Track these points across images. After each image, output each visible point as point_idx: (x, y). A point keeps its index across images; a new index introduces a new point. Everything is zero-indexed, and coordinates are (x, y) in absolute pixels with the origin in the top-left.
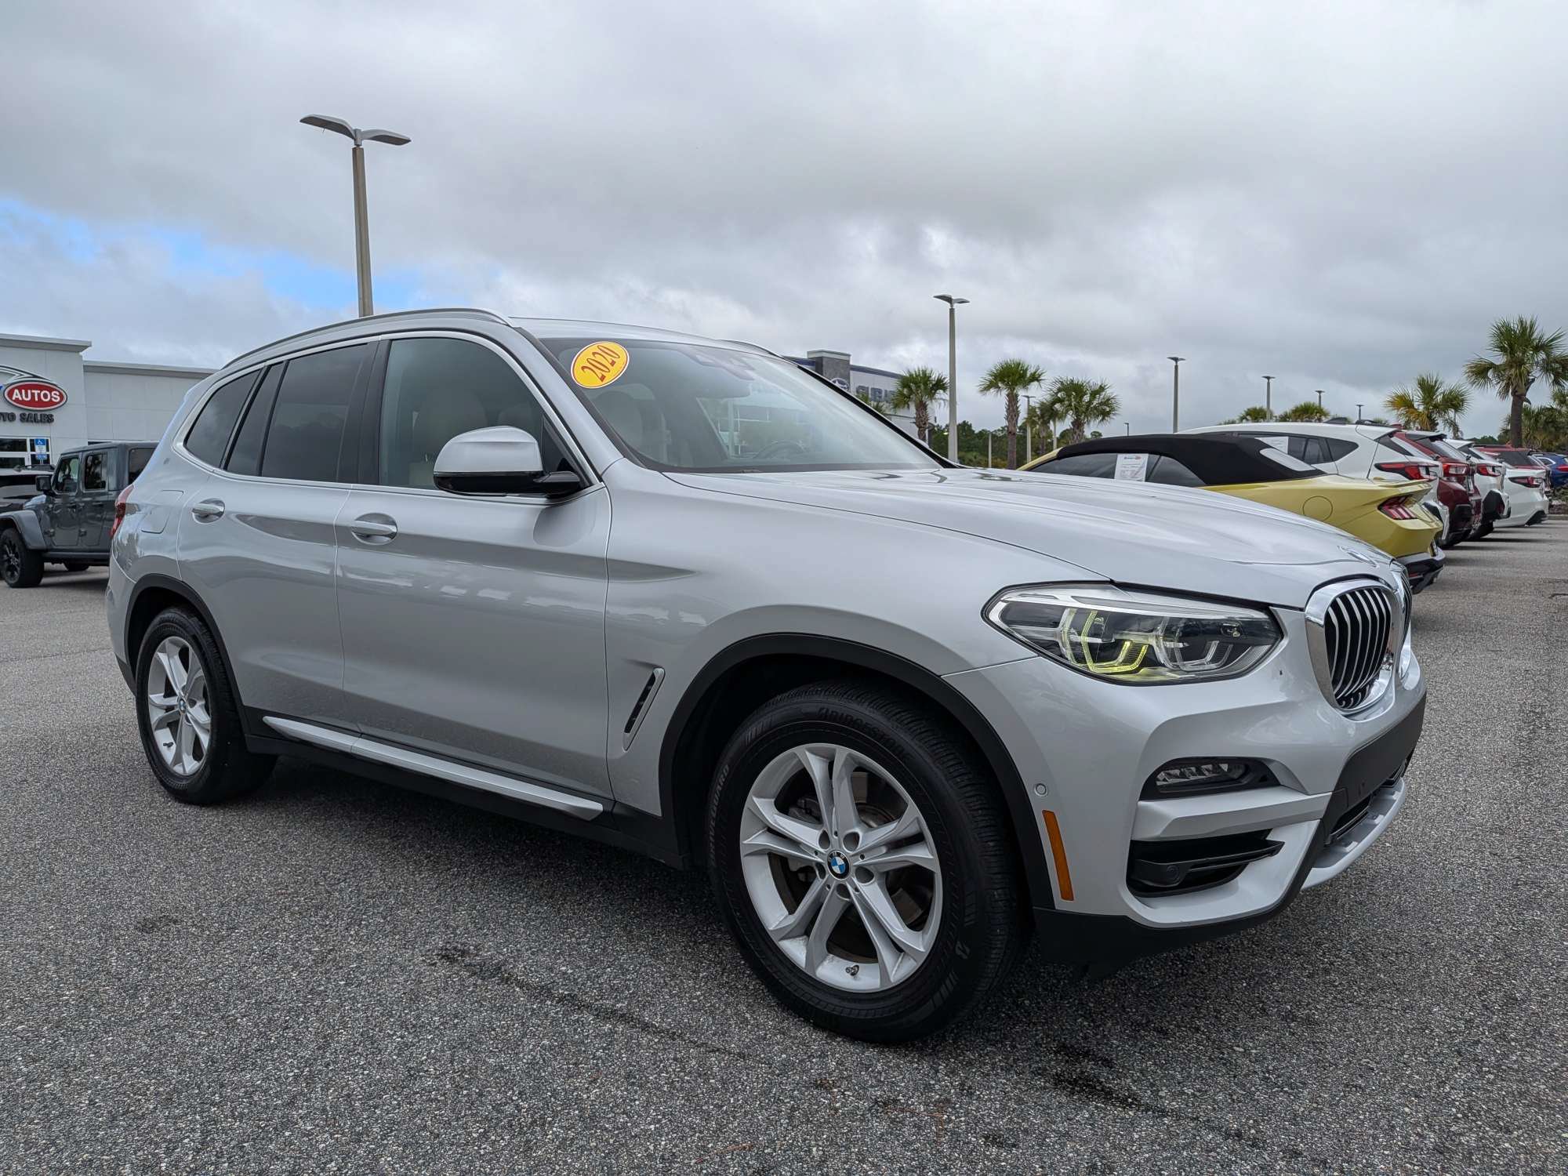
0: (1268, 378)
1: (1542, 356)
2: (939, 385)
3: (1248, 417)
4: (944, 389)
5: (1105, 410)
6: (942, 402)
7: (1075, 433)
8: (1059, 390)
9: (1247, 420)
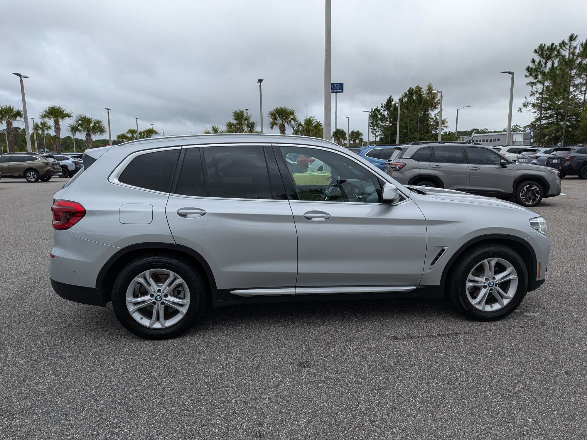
0: (137, 118)
1: (246, 122)
2: (18, 114)
3: (129, 133)
4: (21, 116)
5: (101, 130)
6: (21, 122)
7: (88, 139)
8: (79, 120)
9: (129, 134)
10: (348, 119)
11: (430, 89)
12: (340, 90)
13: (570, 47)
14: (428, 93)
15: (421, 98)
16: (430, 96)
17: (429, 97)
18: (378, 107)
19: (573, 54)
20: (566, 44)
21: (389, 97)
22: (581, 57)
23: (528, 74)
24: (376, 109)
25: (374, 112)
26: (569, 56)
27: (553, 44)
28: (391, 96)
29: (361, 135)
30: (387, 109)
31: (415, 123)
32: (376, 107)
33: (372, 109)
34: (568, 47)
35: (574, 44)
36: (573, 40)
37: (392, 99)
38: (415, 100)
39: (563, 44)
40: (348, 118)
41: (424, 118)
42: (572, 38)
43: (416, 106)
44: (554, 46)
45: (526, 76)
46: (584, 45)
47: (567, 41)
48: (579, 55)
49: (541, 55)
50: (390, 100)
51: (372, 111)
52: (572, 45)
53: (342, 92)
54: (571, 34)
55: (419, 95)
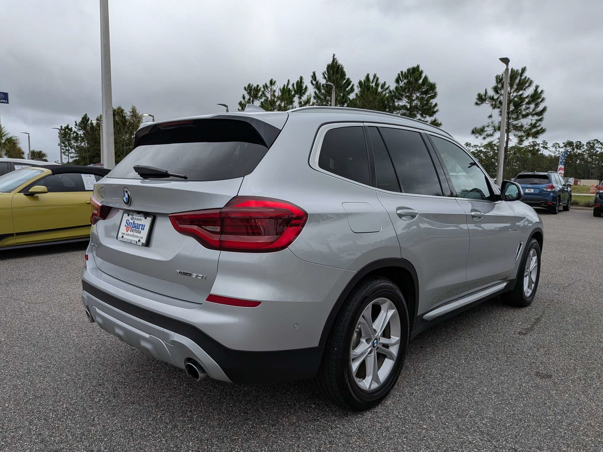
10: (29, 136)
11: (134, 111)
12: (4, 101)
13: (271, 90)
14: (132, 116)
15: (125, 120)
16: (135, 119)
17: (133, 120)
18: (69, 125)
19: (274, 96)
20: (268, 87)
21: (84, 116)
22: (280, 100)
23: (240, 108)
24: (67, 127)
25: (64, 130)
26: (271, 98)
27: (258, 86)
28: (86, 115)
29: (45, 156)
30: (82, 128)
31: (120, 146)
32: (67, 125)
33: (61, 127)
34: (269, 90)
35: (274, 88)
36: (273, 84)
37: (88, 118)
38: (118, 122)
39: (266, 86)
40: (28, 134)
41: (131, 141)
42: (272, 83)
43: (120, 129)
44: (259, 88)
45: (239, 109)
46: (282, 90)
47: (268, 85)
48: (278, 98)
49: (249, 93)
50: (85, 119)
51: (62, 129)
52: (272, 89)
53: (8, 103)
54: (271, 79)
55: (123, 117)
